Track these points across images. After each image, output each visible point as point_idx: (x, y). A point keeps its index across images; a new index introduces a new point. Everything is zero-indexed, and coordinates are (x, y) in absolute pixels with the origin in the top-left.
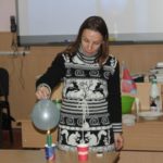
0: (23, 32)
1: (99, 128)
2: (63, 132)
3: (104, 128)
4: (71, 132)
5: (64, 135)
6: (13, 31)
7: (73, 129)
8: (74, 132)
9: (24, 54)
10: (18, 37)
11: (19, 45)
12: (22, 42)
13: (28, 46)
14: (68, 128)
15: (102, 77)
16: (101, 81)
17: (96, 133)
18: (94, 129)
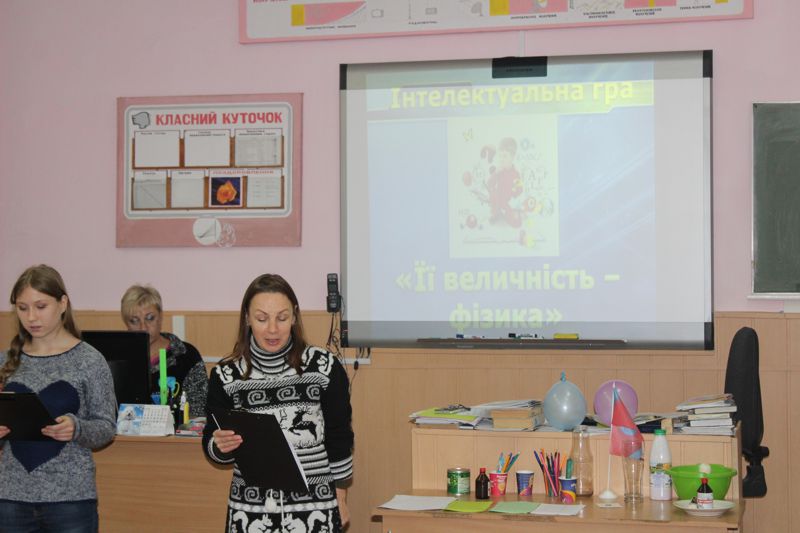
0: (354, 312)
1: (310, 506)
2: (237, 517)
3: (321, 506)
4: (252, 517)
5: (240, 522)
6: (330, 309)
7: (256, 509)
8: (259, 516)
9: (356, 364)
10: (344, 325)
11: (345, 343)
12: (352, 336)
13: (365, 347)
14: (247, 508)
15: (305, 399)
16: (303, 407)
17: (303, 516)
18: (299, 508)
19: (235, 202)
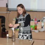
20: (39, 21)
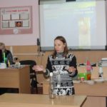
9: (43, 55)
19: (20, 26)
20: (95, 65)
